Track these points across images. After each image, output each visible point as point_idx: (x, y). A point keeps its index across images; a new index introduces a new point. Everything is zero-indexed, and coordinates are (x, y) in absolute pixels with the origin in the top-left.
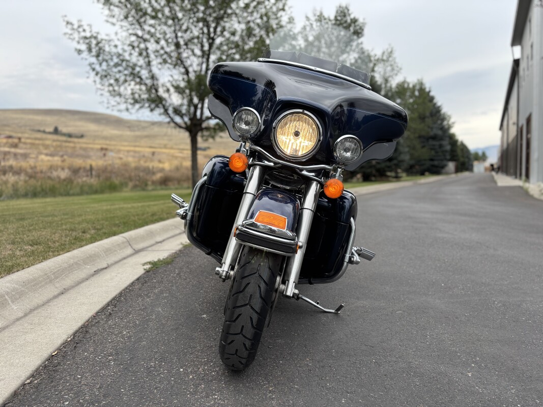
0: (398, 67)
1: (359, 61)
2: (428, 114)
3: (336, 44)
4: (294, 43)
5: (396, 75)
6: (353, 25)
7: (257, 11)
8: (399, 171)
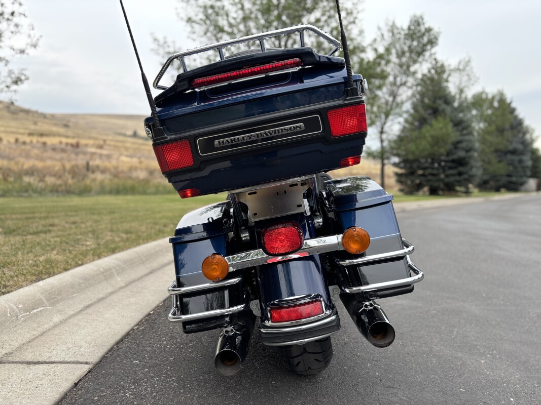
0: (475, 77)
1: (433, 71)
2: (507, 126)
3: (407, 54)
4: (363, 55)
5: (473, 85)
6: (427, 34)
7: (328, 25)
8: (470, 186)
